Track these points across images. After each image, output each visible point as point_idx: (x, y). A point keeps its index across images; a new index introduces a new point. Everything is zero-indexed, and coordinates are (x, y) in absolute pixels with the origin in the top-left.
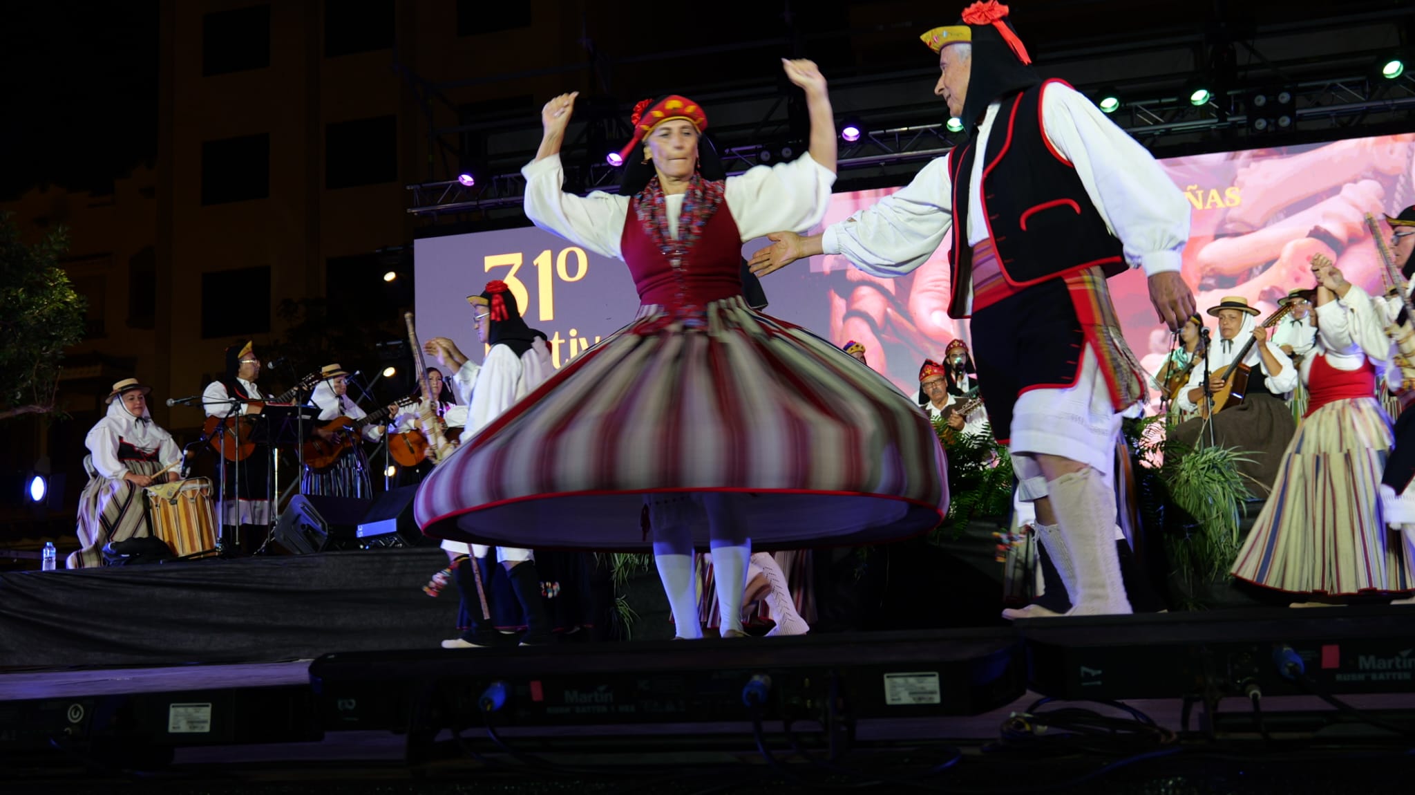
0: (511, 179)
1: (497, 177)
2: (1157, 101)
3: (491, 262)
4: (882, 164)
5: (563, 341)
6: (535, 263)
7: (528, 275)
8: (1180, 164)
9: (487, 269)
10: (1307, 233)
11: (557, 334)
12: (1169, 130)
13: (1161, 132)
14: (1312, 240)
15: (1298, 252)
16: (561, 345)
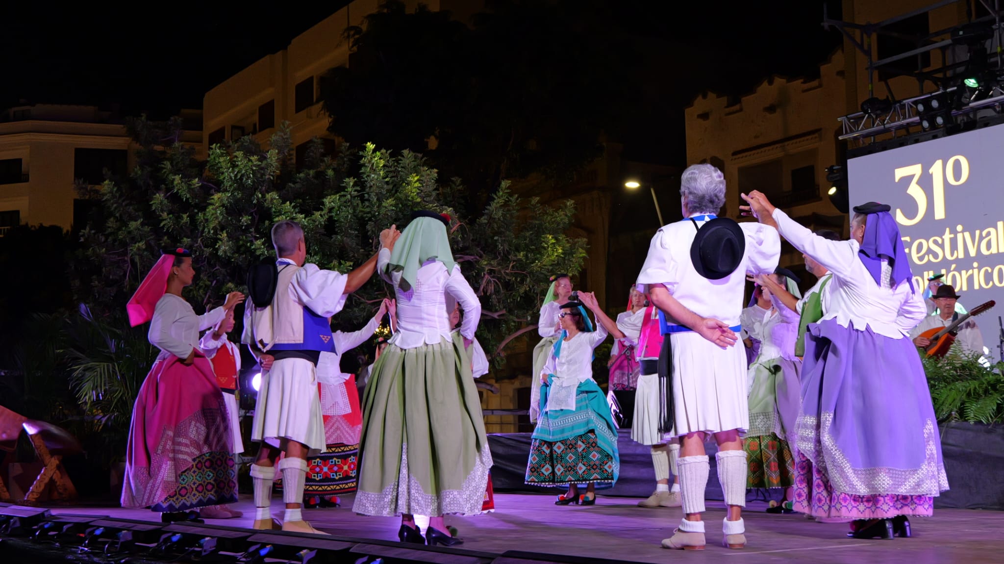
0: (908, 104)
3: (900, 173)
5: (952, 236)
6: (931, 171)
7: (926, 182)
9: (897, 180)
11: (948, 230)
16: (951, 239)
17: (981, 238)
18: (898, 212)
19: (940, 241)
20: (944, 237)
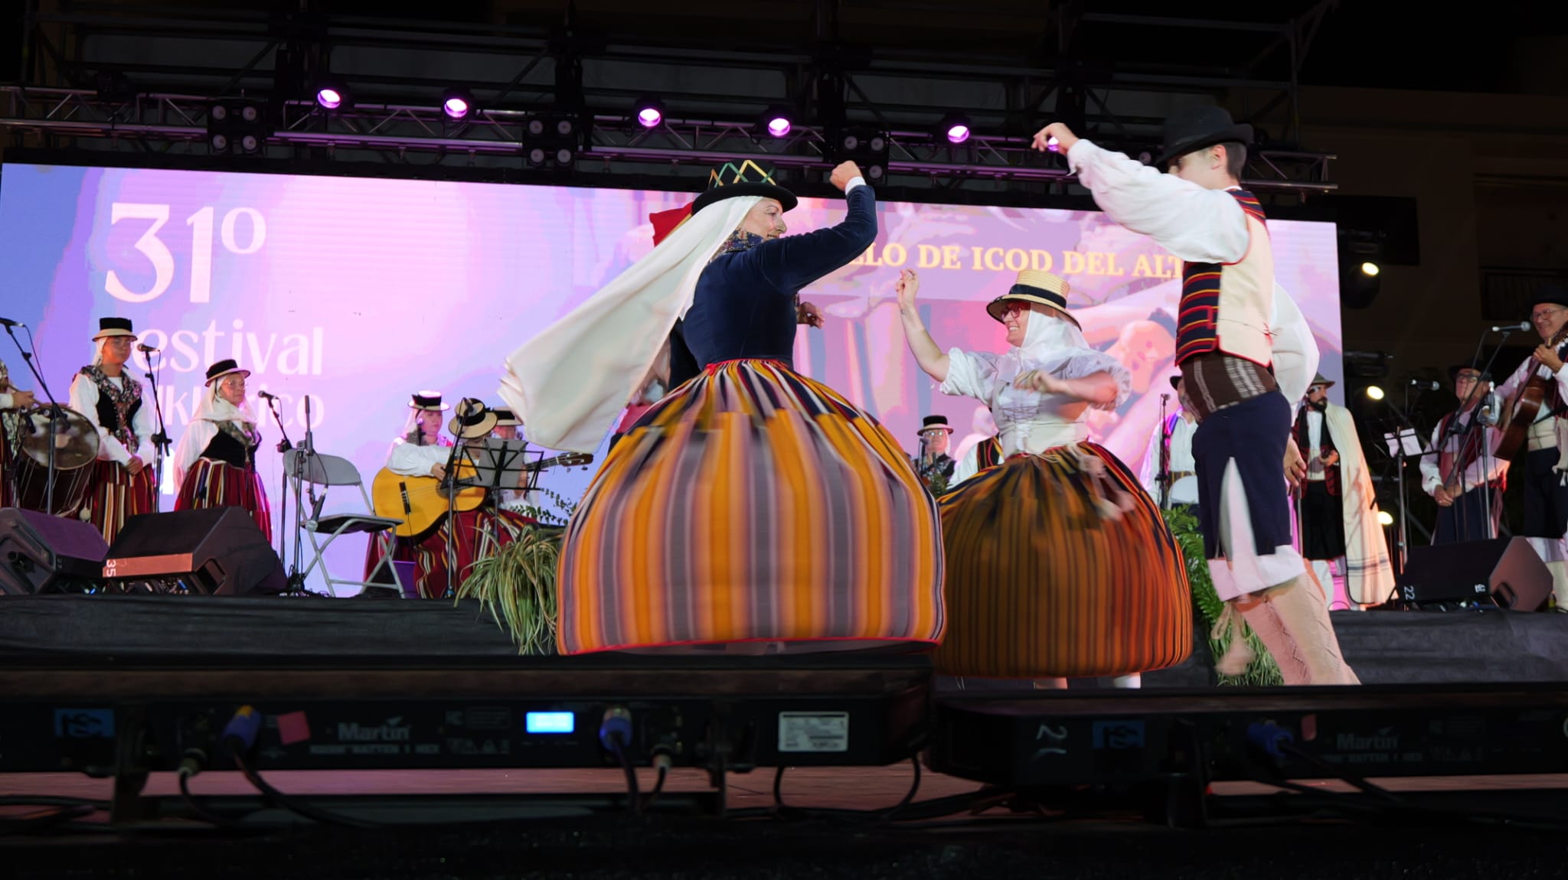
0: (164, 100)
1: (144, 95)
2: (1002, 139)
4: (675, 161)
5: (222, 334)
6: (189, 221)
7: (177, 238)
8: (1019, 216)
9: (114, 221)
10: (1149, 315)
11: (213, 324)
12: (1011, 174)
13: (1003, 176)
14: (1153, 324)
15: (1138, 334)
16: (217, 338)
17: (279, 348)
18: (111, 277)
19: (195, 338)
20: (204, 333)
